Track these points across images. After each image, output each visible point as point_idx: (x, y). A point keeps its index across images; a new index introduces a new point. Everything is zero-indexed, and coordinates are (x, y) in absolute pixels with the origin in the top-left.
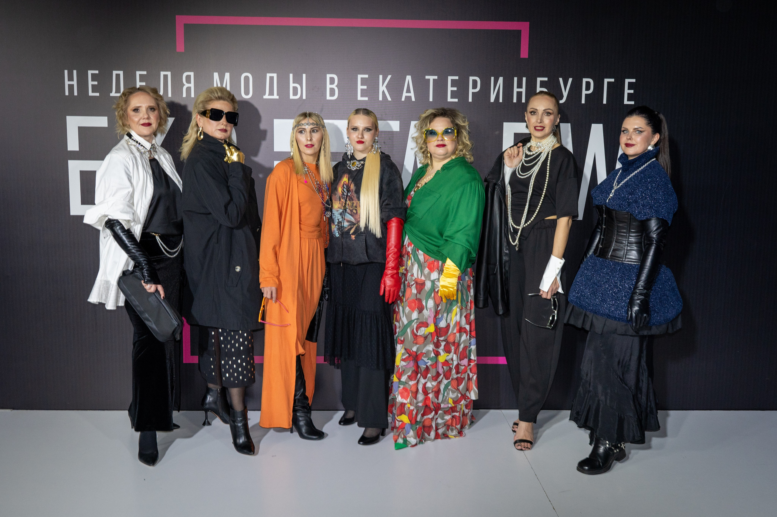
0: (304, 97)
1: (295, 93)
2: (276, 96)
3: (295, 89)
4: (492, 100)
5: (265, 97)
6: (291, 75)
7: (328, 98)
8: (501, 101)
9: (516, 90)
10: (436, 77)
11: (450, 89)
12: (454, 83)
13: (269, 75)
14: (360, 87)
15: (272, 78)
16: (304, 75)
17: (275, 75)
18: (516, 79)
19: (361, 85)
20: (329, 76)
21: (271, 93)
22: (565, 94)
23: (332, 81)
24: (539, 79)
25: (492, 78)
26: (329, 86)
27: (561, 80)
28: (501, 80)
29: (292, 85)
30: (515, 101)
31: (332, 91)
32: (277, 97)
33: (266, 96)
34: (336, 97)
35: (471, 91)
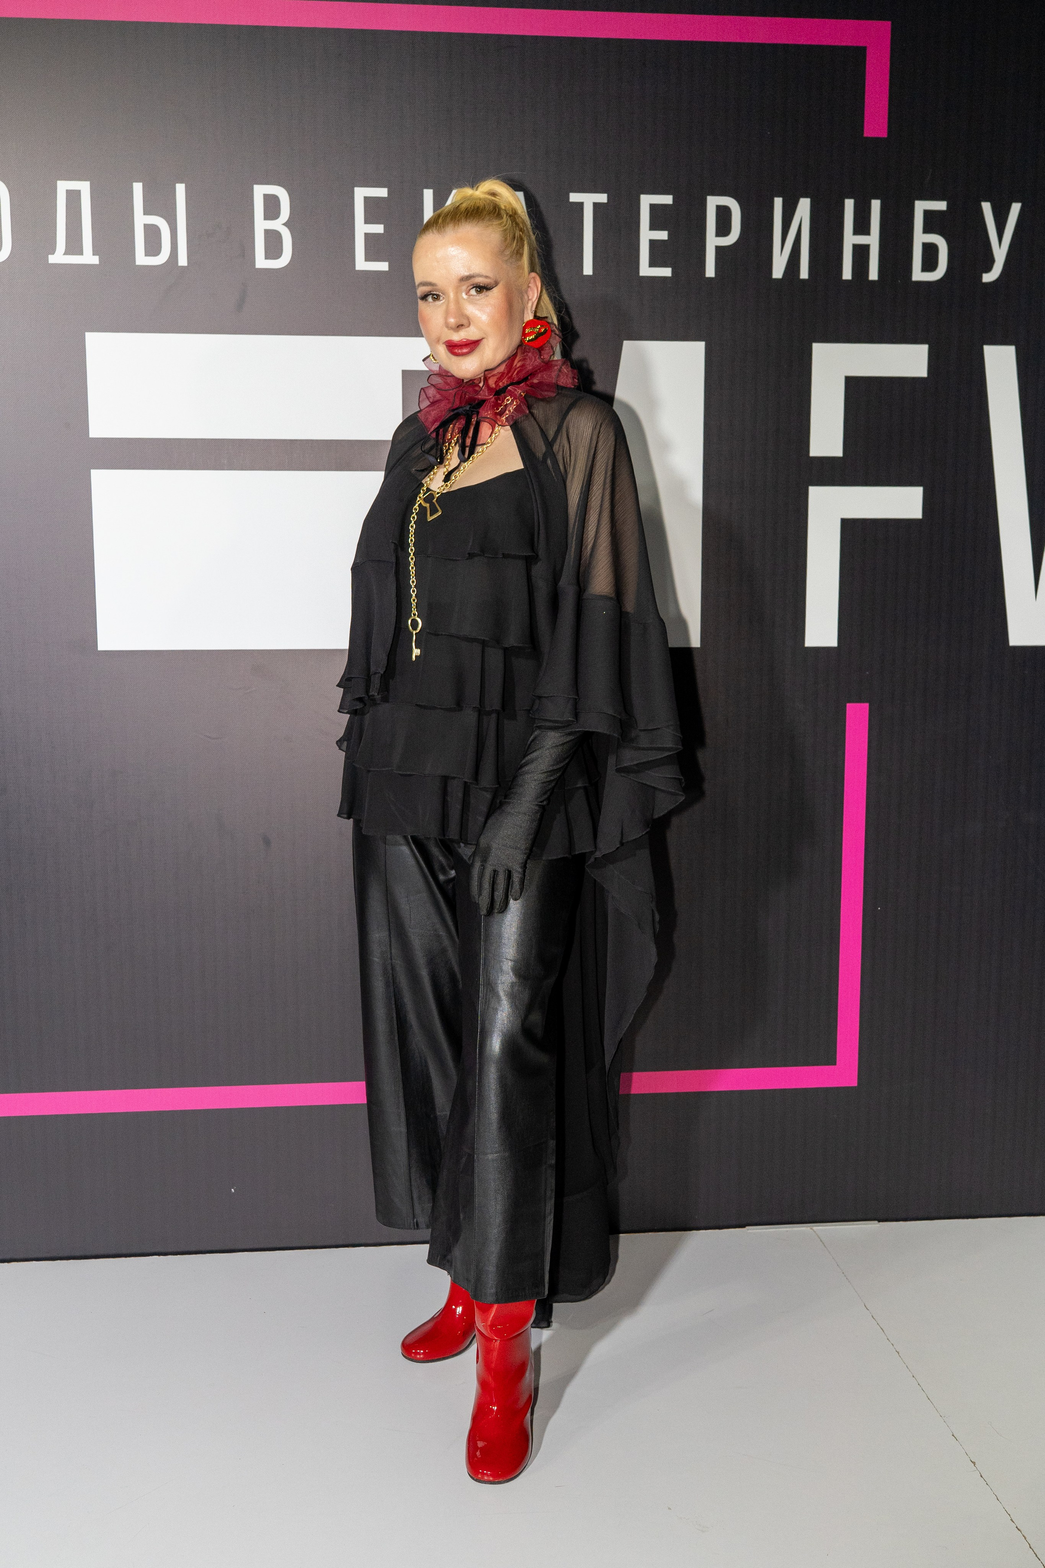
0: (183, 261)
1: (153, 248)
2: (88, 257)
3: (152, 233)
4: (778, 271)
5: (52, 259)
6: (138, 188)
7: (261, 262)
8: (804, 274)
9: (850, 239)
10: (602, 198)
11: (647, 235)
12: (659, 218)
13: (63, 187)
14: (362, 229)
15: (73, 197)
16: (180, 189)
17: (84, 187)
18: (849, 205)
19: (367, 221)
20: (260, 191)
21: (74, 246)
22: (1000, 253)
23: (272, 207)
24: (921, 207)
25: (778, 202)
26: (261, 225)
27: (987, 207)
28: (804, 206)
29: (141, 220)
30: (847, 274)
31: (273, 242)
32: (95, 260)
33: (58, 257)
34: (284, 260)
35: (712, 241)
